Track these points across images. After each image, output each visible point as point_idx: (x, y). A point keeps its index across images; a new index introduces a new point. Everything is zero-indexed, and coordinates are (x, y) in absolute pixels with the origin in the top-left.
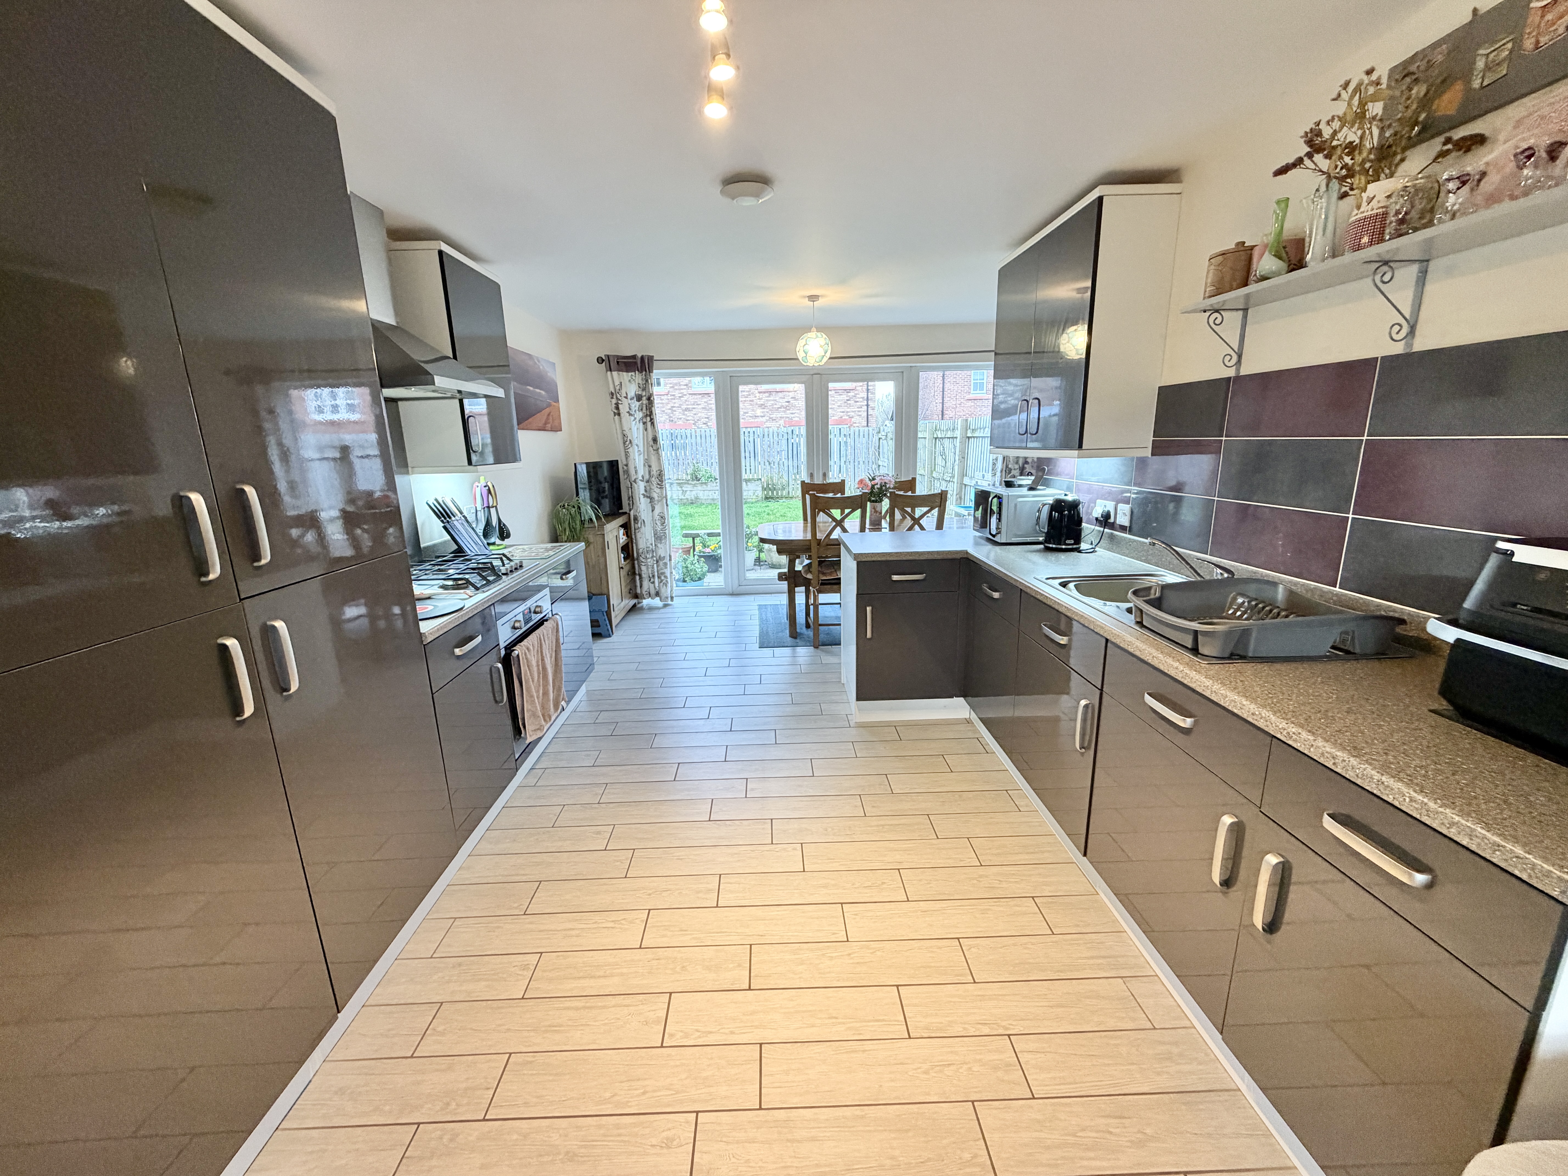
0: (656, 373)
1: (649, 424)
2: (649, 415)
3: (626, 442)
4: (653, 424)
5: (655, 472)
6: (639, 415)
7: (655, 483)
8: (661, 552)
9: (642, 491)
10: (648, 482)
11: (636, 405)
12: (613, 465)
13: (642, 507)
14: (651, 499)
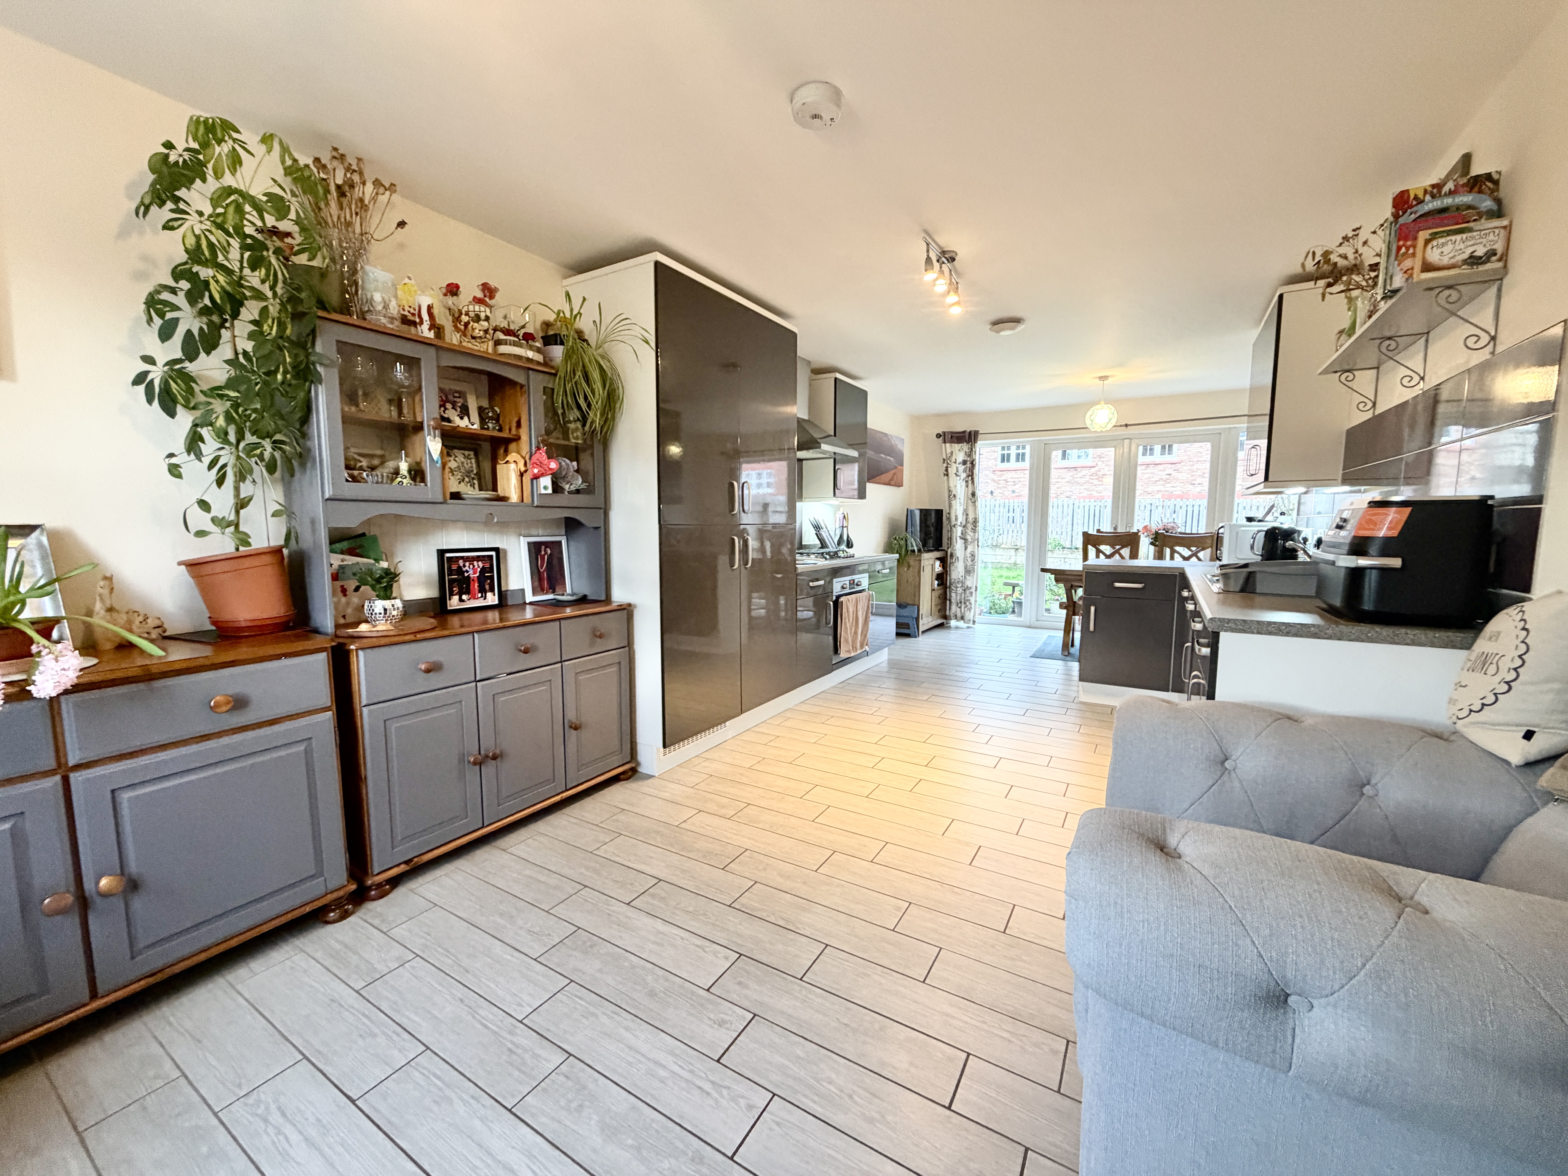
0: (979, 444)
1: (970, 482)
2: (971, 475)
3: (951, 496)
4: (973, 482)
5: (970, 519)
6: (964, 475)
7: (970, 528)
8: (969, 583)
9: (959, 534)
10: (964, 527)
11: (962, 468)
12: (939, 513)
13: (958, 547)
14: (965, 540)
